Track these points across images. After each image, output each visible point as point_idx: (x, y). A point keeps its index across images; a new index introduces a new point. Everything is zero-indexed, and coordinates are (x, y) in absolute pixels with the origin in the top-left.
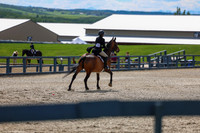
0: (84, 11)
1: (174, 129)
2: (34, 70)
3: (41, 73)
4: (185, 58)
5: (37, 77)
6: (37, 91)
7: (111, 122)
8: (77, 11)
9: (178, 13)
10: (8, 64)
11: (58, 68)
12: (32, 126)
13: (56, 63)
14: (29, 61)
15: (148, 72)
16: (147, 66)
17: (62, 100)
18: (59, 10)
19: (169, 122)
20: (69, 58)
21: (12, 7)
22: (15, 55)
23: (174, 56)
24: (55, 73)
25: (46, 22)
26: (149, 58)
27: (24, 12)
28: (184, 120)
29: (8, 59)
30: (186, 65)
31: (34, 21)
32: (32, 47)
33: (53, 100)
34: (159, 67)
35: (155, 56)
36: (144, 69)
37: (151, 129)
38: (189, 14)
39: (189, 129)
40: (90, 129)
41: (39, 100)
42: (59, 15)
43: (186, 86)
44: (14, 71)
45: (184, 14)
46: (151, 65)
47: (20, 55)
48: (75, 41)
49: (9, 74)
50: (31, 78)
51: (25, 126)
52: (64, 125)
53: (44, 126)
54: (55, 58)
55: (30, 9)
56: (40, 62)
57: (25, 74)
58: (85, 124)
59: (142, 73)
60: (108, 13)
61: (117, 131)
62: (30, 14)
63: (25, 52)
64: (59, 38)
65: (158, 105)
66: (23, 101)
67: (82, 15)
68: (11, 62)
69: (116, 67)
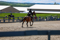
0: (27, 3)
1: (54, 39)
2: (12, 21)
3: (14, 22)
4: (57, 17)
5: (13, 23)
6: (13, 27)
7: (35, 37)
8: (25, 3)
9: (55, 4)
10: (4, 19)
11: (19, 20)
12: (11, 38)
13: (18, 19)
14: (10, 18)
15: (46, 22)
16: (46, 20)
17: (20, 30)
18: (19, 3)
19: (52, 37)
20: (22, 18)
21: (5, 2)
22: (6, 16)
23: (54, 17)
24: (18, 22)
25: (15, 7)
26: (46, 17)
27: (9, 4)
28: (57, 36)
29: (4, 18)
30: (57, 20)
31: (12, 6)
32: (11, 14)
33: (18, 30)
34: (49, 20)
35: (48, 17)
36: (45, 21)
37: (47, 39)
38: (58, 4)
39: (58, 39)
40: (29, 39)
41: (13, 30)
42: (19, 4)
43: (58, 26)
44: (6, 21)
45: (57, 4)
46: (47, 20)
47: (8, 16)
48: (24, 12)
49: (4, 22)
50: (11, 23)
51: (9, 38)
52: (21, 37)
53: (15, 38)
54: (18, 18)
55: (11, 3)
56: (14, 19)
57: (9, 22)
58: (27, 37)
59: (44, 22)
60: (34, 4)
61: (37, 39)
62: (11, 4)
63: (9, 16)
64: (19, 11)
65: (49, 32)
66: (9, 30)
67: (26, 5)
68: (5, 19)
69: (36, 20)
